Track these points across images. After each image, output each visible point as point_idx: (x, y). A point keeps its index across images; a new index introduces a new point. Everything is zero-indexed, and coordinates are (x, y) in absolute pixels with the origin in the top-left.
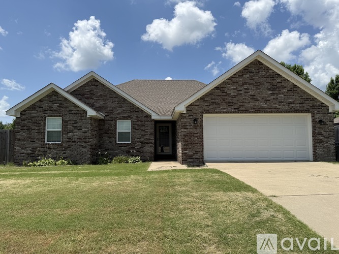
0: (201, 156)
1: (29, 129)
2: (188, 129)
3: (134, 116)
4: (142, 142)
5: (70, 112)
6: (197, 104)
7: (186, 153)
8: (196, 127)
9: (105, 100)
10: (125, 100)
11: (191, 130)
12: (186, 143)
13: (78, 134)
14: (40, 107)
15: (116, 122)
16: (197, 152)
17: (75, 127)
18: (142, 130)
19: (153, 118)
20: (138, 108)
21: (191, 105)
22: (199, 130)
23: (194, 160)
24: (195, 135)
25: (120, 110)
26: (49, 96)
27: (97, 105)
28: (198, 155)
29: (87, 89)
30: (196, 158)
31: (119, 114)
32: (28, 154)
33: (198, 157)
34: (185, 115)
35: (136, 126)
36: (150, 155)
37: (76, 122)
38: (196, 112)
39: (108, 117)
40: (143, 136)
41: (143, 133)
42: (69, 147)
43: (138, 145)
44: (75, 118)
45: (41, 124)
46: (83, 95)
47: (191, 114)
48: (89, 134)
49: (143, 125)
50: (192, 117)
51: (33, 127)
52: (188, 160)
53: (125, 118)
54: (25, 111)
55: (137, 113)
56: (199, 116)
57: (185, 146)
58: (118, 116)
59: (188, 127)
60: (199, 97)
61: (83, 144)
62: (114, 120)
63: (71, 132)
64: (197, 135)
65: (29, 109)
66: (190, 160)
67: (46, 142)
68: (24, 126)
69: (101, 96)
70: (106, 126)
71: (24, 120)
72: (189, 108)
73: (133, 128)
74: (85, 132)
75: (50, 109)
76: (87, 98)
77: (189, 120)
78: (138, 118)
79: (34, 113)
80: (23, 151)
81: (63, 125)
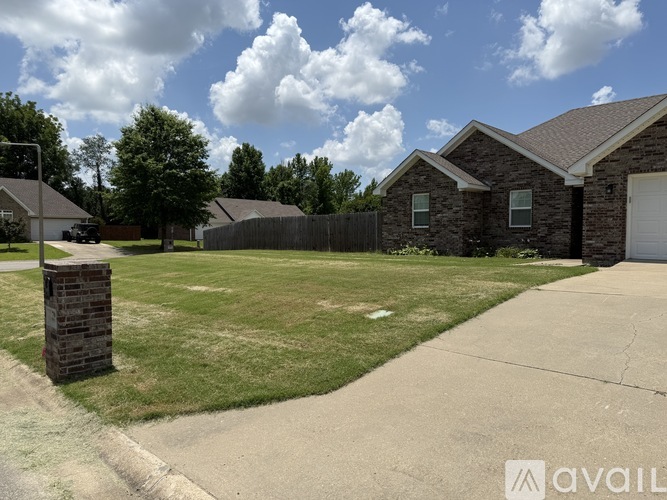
0: (619, 251)
1: (395, 211)
2: (595, 203)
3: (537, 182)
4: (549, 226)
5: (439, 186)
6: (615, 158)
7: (591, 244)
8: (611, 200)
9: (492, 161)
10: (522, 157)
11: (602, 205)
12: (592, 228)
13: (448, 214)
14: (406, 182)
15: (508, 194)
16: (610, 243)
17: (444, 206)
18: (550, 206)
19: (567, 183)
20: (544, 169)
21: (604, 160)
22: (617, 205)
23: (606, 256)
24: (609, 213)
25: (514, 175)
26: (415, 167)
27: (481, 171)
28: (614, 247)
29: (469, 148)
30: (609, 254)
31: (513, 181)
32: (395, 241)
33: (613, 251)
34: (591, 180)
35: (540, 200)
36: (563, 247)
37: (445, 199)
38: (613, 173)
39: (497, 188)
40: (551, 215)
41: (551, 210)
42: (438, 232)
43: (542, 231)
44: (444, 193)
45: (406, 202)
46: (462, 158)
47: (602, 176)
48: (460, 215)
49: (552, 198)
50: (603, 182)
51: (400, 208)
52: (594, 256)
53: (521, 187)
54: (391, 188)
55: (541, 177)
56: (619, 180)
57: (589, 233)
58: (511, 184)
59: (595, 200)
60: (619, 145)
61: (454, 229)
62: (506, 191)
63: (439, 212)
64: (612, 213)
65: (395, 185)
66: (597, 256)
67: (413, 227)
68: (391, 206)
69: (487, 155)
70: (494, 202)
71: (390, 200)
72: (600, 167)
73: (535, 202)
74: (456, 212)
75: (417, 183)
76: (468, 161)
77: (598, 188)
78: (543, 186)
79: (400, 191)
80: (390, 237)
81: (430, 204)
